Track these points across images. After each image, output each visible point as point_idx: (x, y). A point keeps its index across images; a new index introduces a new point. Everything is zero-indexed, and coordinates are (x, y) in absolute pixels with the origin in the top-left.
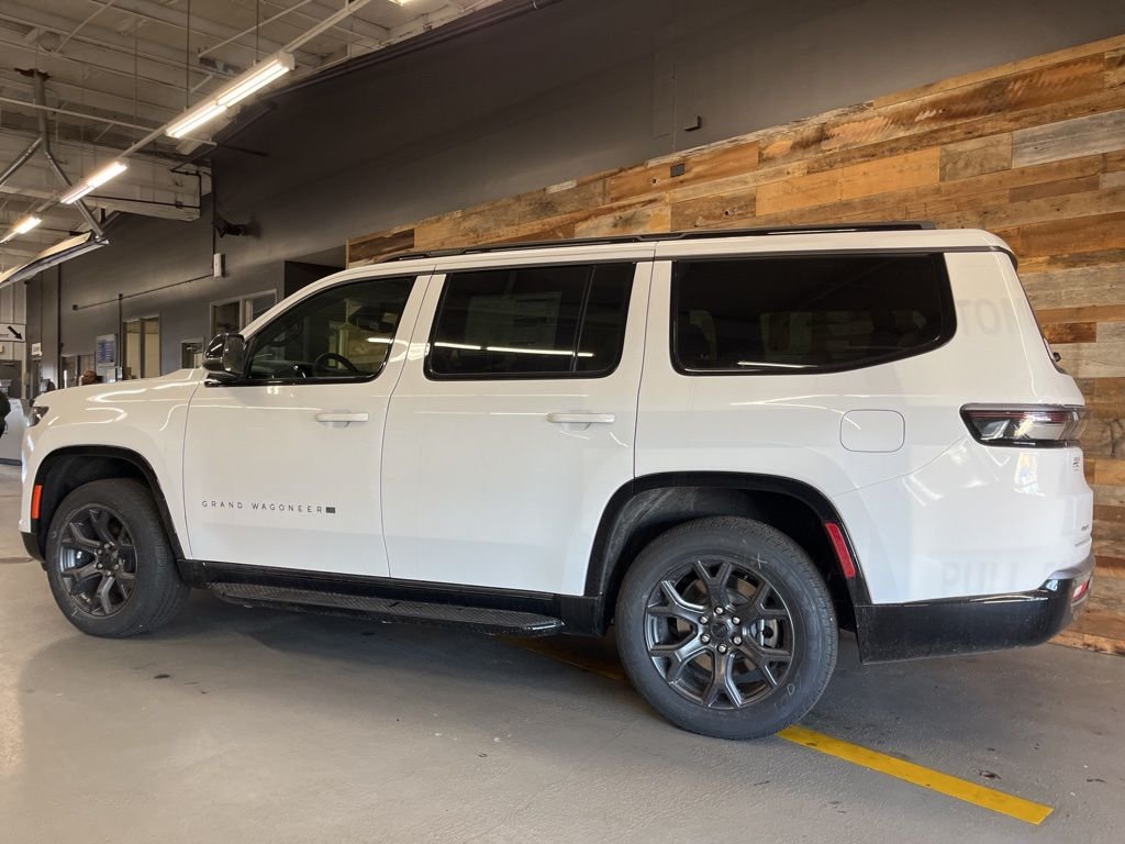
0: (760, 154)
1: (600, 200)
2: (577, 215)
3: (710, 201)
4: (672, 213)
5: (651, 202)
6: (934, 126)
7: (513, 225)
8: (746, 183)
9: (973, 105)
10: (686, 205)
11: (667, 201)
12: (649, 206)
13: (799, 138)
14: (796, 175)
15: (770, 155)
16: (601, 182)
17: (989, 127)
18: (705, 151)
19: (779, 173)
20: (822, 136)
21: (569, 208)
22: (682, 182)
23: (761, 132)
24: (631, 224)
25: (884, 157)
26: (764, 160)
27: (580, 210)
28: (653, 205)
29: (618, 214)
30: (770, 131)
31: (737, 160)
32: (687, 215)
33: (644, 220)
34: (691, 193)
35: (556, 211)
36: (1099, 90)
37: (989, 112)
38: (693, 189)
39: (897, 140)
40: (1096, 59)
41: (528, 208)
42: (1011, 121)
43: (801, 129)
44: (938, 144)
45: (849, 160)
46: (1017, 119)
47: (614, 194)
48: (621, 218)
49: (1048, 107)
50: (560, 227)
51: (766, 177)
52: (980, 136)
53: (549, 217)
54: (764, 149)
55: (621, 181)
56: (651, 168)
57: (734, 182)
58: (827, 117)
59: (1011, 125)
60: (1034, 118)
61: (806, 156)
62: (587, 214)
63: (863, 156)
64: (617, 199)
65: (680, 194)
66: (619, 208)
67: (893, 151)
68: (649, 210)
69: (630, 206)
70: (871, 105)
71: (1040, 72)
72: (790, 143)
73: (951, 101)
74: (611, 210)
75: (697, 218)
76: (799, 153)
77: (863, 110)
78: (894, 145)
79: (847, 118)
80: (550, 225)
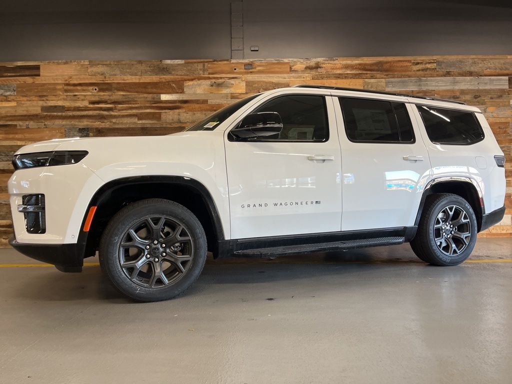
0: (291, 68)
1: (201, 72)
2: (186, 77)
3: (266, 83)
4: (246, 85)
5: (233, 78)
6: (360, 72)
7: (137, 76)
8: (285, 78)
9: (373, 67)
10: (254, 83)
11: (243, 79)
12: (233, 80)
13: (308, 65)
14: (308, 79)
15: (296, 70)
16: (202, 64)
17: (378, 76)
18: (263, 62)
19: (300, 77)
20: (317, 67)
21: (180, 73)
22: (251, 72)
23: (291, 59)
24: (222, 86)
25: (343, 79)
26: (291, 70)
27: (188, 75)
28: (235, 80)
29: (213, 81)
30: (295, 60)
31: (280, 68)
32: (255, 87)
33: (230, 85)
34: (256, 78)
35: (170, 73)
36: (411, 71)
37: (378, 71)
38: (257, 76)
39: (347, 74)
40: (409, 61)
41: (148, 68)
42: (385, 75)
43: (309, 62)
44: (362, 78)
45: (329, 77)
46: (387, 75)
47: (210, 71)
48: (215, 82)
49: (396, 73)
50: (173, 81)
51: (294, 77)
52: (375, 78)
53: (164, 75)
54: (293, 66)
55: (215, 66)
56: (233, 63)
57: (279, 77)
58: (320, 60)
59: (385, 77)
60: (392, 76)
61: (311, 73)
62: (193, 78)
63: (335, 77)
64: (212, 74)
65: (250, 77)
66: (214, 78)
67: (346, 78)
68: (232, 81)
69: (221, 78)
70: (337, 59)
71: (394, 62)
72: (304, 66)
73: (366, 64)
74: (209, 78)
75: (260, 89)
76: (309, 71)
77: (334, 60)
78: (346, 75)
79: (328, 62)
80: (166, 79)
